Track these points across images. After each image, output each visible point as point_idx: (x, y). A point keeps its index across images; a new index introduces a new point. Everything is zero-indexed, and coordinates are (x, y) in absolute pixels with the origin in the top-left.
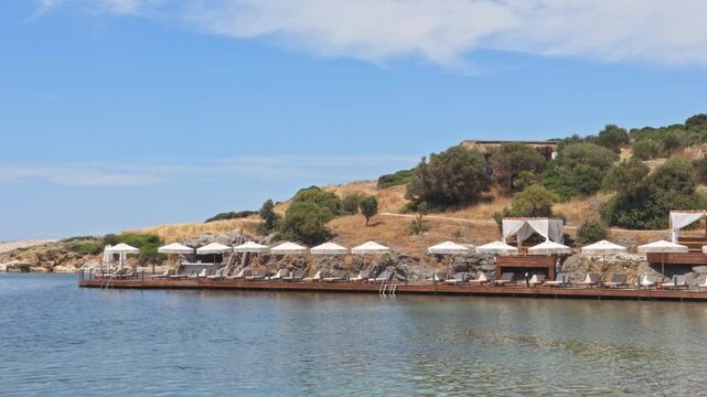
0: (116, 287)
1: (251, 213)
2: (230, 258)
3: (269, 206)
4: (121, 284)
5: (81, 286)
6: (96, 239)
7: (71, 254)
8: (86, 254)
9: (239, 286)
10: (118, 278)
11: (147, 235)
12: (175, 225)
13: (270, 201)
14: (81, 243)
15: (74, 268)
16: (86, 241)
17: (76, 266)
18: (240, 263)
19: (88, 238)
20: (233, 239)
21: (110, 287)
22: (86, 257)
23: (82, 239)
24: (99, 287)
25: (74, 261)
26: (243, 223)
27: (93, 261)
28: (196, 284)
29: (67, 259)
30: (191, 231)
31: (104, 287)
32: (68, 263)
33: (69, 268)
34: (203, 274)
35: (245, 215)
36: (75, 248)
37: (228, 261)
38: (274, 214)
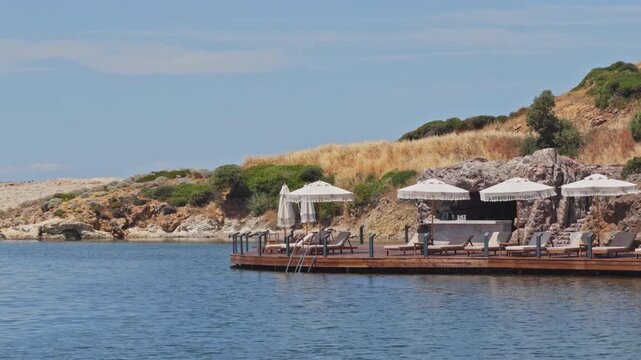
3: (546, 101)
4: (325, 264)
5: (233, 267)
6: (198, 175)
7: (154, 204)
8: (182, 204)
10: (312, 252)
11: (299, 167)
12: (352, 146)
13: (549, 92)
14: (173, 183)
15: (160, 232)
16: (179, 181)
17: (166, 228)
19: (183, 174)
21: (304, 270)
22: (182, 210)
23: (173, 175)
24: (281, 269)
25: (162, 218)
27: (197, 217)
28: (484, 264)
29: (148, 214)
31: (292, 269)
32: (150, 222)
33: (152, 232)
35: (479, 124)
36: (162, 193)
37: (528, 217)
38: (555, 120)
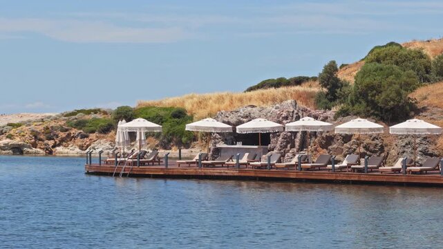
0: (132, 176)
1: (307, 79)
2: (280, 139)
3: (331, 69)
4: (139, 171)
5: (88, 173)
6: (105, 113)
7: (74, 131)
8: (93, 132)
9: (293, 176)
10: (134, 163)
11: (171, 108)
12: (207, 95)
13: (334, 62)
14: (87, 117)
15: (78, 150)
16: (93, 116)
17: (81, 147)
18: (293, 146)
19: (96, 111)
20: (285, 114)
21: (124, 175)
22: (93, 136)
23: (89, 112)
24: (111, 174)
25: (79, 141)
26: (297, 92)
27: (102, 141)
28: (235, 173)
29: (70, 138)
30: (227, 102)
31: (117, 175)
32: (71, 143)
33: (72, 150)
34: (244, 160)
35: (299, 81)
36: (80, 124)
37: (277, 143)
38: (338, 80)
